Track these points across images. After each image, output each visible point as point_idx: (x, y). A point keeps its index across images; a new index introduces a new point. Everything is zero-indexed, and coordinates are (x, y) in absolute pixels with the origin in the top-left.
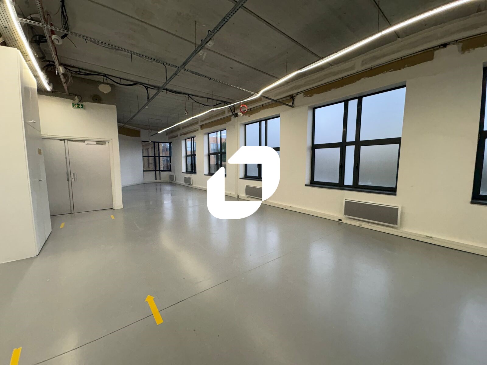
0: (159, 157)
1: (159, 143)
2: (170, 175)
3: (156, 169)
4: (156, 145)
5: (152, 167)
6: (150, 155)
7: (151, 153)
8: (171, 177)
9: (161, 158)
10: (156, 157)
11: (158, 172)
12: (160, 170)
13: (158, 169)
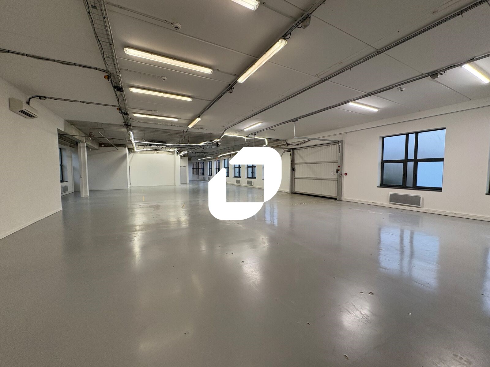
0: (199, 169)
1: (199, 162)
2: (203, 177)
3: (197, 174)
4: (197, 163)
5: (195, 173)
6: (194, 168)
7: (195, 167)
8: (204, 178)
9: (200, 170)
10: (197, 169)
11: (198, 176)
12: (199, 175)
13: (198, 174)
